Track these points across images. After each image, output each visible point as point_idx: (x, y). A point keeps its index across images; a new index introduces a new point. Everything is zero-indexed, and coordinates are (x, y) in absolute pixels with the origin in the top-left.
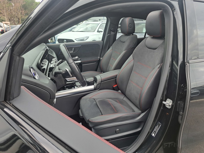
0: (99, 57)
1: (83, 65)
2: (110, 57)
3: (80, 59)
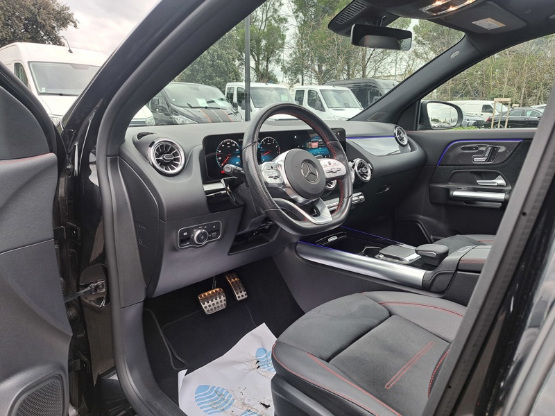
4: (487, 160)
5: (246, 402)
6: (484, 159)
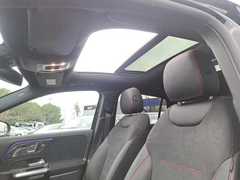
0: (85, 158)
1: (51, 177)
2: (104, 157)
3: (47, 164)
4: (36, 151)
6: (34, 151)
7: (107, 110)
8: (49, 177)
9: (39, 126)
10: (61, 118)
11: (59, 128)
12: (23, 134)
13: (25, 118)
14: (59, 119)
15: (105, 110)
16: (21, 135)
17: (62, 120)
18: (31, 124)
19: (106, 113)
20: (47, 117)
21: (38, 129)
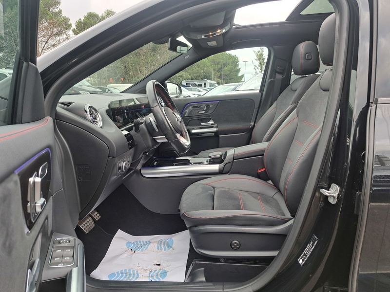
4: (205, 112)
5: (146, 269)
6: (204, 112)
7: (277, 70)
8: (218, 136)
9: (210, 86)
10: (240, 74)
11: (235, 89)
12: (192, 96)
13: (192, 75)
14: (236, 75)
15: (275, 70)
16: (190, 97)
17: (242, 77)
18: (200, 83)
19: (277, 74)
20: (220, 73)
21: (209, 90)
